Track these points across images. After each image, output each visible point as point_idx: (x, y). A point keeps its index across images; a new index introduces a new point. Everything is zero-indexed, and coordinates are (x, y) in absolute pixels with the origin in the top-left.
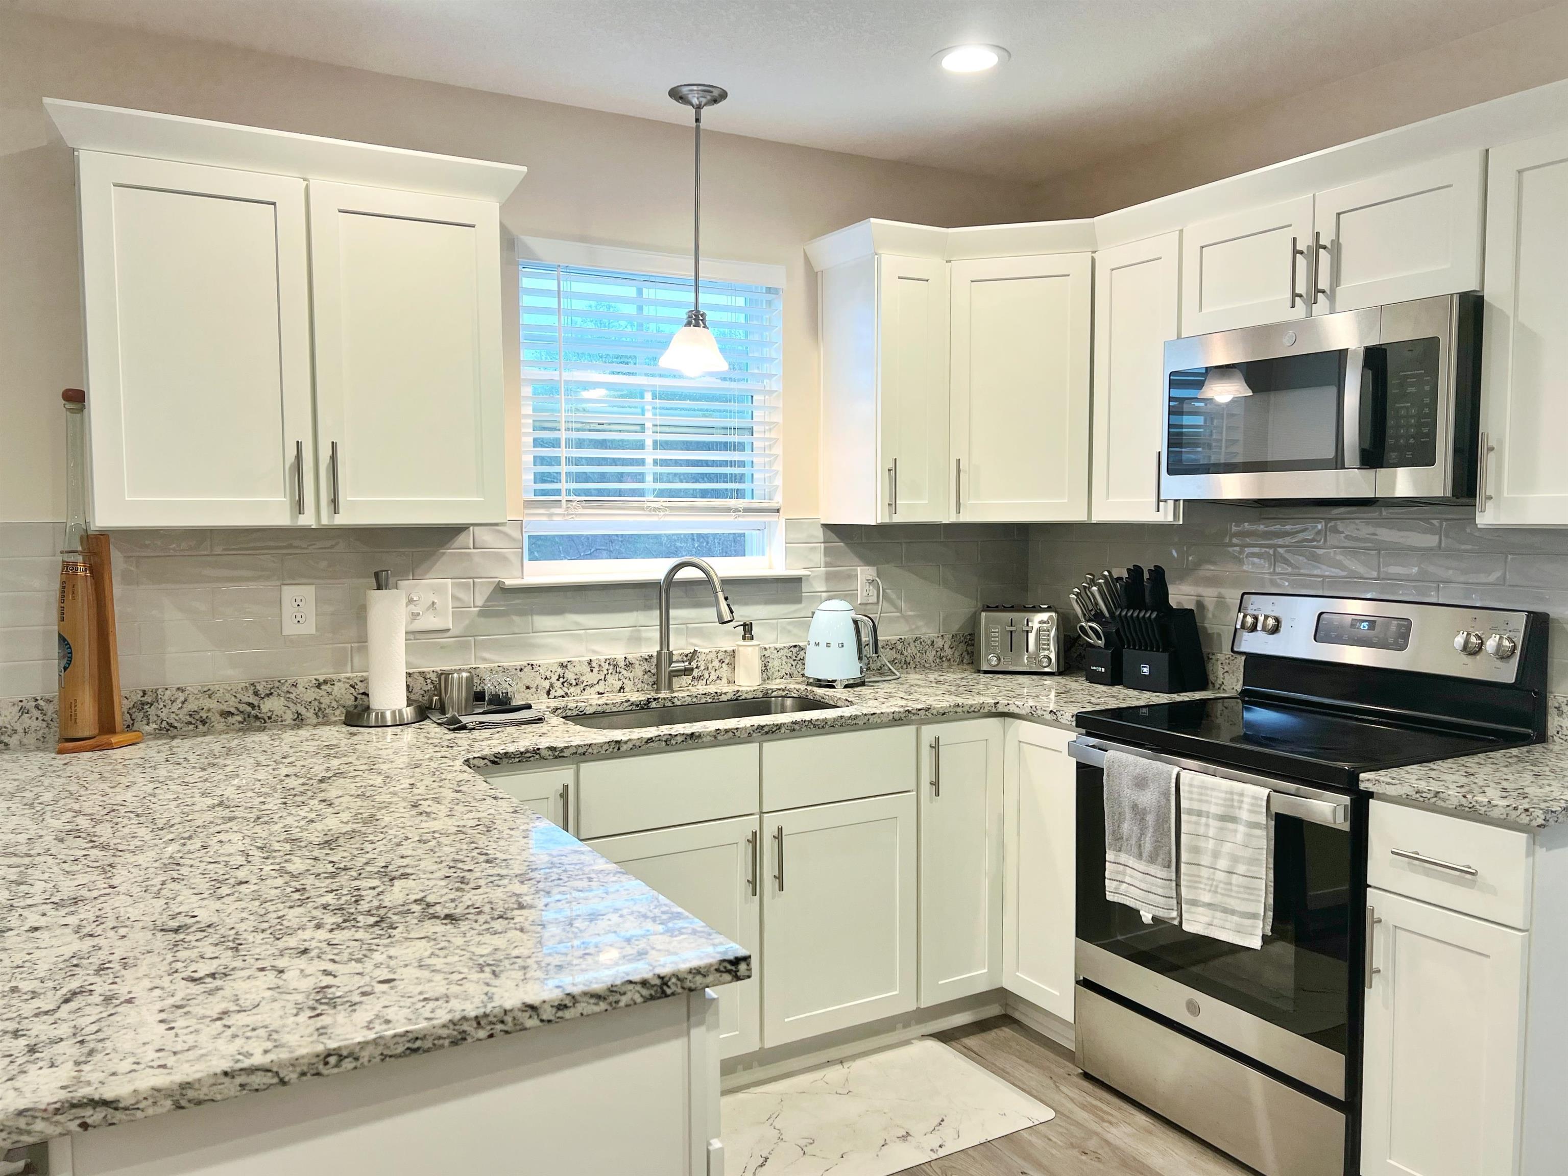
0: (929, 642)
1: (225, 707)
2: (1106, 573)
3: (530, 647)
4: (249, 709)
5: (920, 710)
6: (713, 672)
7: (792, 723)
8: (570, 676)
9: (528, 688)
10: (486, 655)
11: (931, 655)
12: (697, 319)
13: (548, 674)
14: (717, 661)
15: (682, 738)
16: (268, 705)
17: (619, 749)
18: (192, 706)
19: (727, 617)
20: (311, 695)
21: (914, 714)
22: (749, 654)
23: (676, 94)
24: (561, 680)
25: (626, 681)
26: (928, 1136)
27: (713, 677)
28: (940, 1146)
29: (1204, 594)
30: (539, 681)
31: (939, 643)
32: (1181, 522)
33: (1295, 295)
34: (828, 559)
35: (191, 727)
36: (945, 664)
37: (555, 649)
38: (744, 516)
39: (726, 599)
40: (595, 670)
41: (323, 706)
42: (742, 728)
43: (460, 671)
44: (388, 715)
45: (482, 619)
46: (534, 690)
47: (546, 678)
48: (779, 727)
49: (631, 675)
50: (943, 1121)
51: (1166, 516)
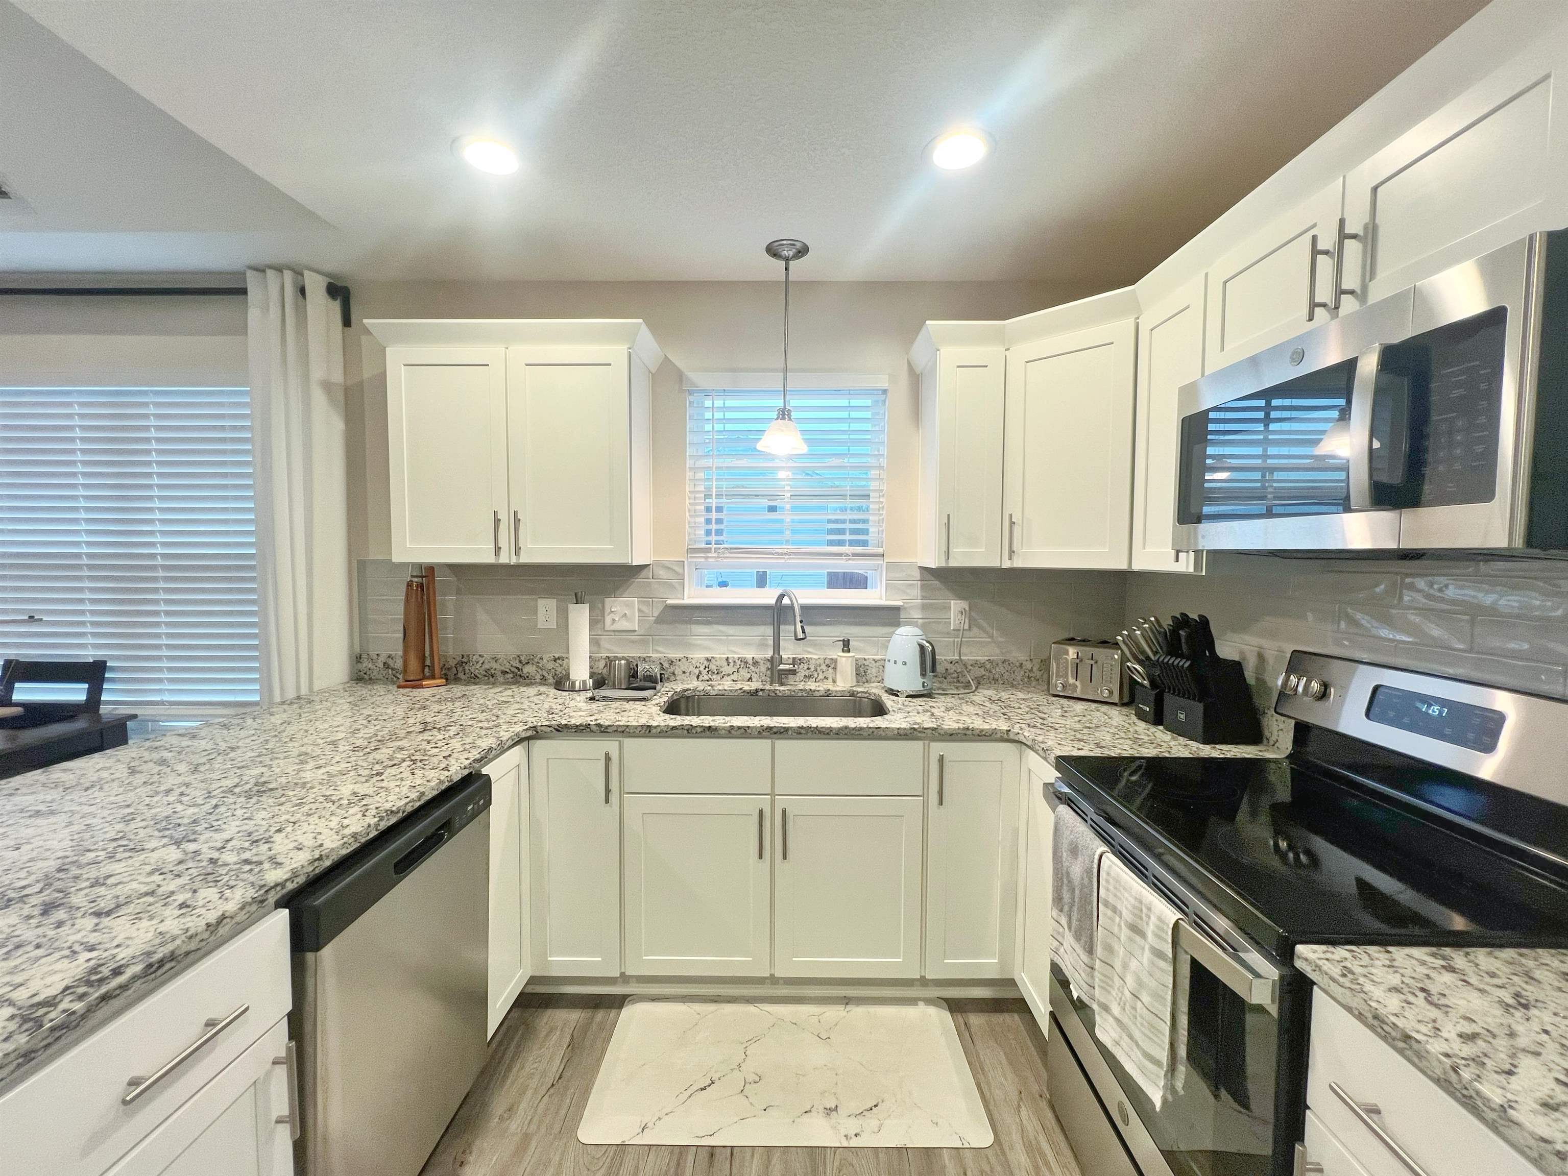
0: (1018, 664)
1: (503, 668)
2: (1153, 619)
3: (690, 646)
4: (516, 671)
5: (926, 729)
6: (821, 673)
7: (799, 727)
8: (713, 667)
9: (684, 672)
10: (660, 649)
11: (1019, 675)
12: (783, 415)
13: (698, 665)
14: (824, 665)
15: (702, 729)
16: (528, 669)
17: (650, 731)
18: (486, 666)
19: (801, 635)
20: (551, 665)
21: (920, 732)
22: (846, 662)
23: (772, 251)
24: (707, 669)
25: (754, 674)
26: (853, 1117)
27: (821, 676)
28: (856, 1135)
29: (1265, 646)
30: (691, 668)
31: (1029, 665)
32: (1204, 574)
33: (1313, 305)
34: (924, 594)
35: (486, 678)
36: (1034, 683)
37: (706, 648)
38: (853, 560)
39: (801, 622)
40: (732, 664)
41: (557, 673)
42: (753, 727)
43: (620, 659)
44: (577, 684)
45: (659, 626)
46: (688, 674)
47: (696, 667)
48: (786, 730)
49: (757, 670)
50: (876, 1106)
51: (1186, 565)
